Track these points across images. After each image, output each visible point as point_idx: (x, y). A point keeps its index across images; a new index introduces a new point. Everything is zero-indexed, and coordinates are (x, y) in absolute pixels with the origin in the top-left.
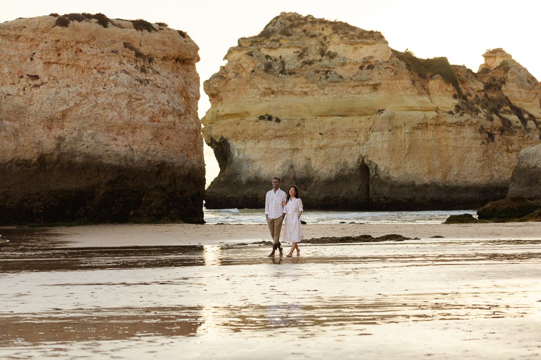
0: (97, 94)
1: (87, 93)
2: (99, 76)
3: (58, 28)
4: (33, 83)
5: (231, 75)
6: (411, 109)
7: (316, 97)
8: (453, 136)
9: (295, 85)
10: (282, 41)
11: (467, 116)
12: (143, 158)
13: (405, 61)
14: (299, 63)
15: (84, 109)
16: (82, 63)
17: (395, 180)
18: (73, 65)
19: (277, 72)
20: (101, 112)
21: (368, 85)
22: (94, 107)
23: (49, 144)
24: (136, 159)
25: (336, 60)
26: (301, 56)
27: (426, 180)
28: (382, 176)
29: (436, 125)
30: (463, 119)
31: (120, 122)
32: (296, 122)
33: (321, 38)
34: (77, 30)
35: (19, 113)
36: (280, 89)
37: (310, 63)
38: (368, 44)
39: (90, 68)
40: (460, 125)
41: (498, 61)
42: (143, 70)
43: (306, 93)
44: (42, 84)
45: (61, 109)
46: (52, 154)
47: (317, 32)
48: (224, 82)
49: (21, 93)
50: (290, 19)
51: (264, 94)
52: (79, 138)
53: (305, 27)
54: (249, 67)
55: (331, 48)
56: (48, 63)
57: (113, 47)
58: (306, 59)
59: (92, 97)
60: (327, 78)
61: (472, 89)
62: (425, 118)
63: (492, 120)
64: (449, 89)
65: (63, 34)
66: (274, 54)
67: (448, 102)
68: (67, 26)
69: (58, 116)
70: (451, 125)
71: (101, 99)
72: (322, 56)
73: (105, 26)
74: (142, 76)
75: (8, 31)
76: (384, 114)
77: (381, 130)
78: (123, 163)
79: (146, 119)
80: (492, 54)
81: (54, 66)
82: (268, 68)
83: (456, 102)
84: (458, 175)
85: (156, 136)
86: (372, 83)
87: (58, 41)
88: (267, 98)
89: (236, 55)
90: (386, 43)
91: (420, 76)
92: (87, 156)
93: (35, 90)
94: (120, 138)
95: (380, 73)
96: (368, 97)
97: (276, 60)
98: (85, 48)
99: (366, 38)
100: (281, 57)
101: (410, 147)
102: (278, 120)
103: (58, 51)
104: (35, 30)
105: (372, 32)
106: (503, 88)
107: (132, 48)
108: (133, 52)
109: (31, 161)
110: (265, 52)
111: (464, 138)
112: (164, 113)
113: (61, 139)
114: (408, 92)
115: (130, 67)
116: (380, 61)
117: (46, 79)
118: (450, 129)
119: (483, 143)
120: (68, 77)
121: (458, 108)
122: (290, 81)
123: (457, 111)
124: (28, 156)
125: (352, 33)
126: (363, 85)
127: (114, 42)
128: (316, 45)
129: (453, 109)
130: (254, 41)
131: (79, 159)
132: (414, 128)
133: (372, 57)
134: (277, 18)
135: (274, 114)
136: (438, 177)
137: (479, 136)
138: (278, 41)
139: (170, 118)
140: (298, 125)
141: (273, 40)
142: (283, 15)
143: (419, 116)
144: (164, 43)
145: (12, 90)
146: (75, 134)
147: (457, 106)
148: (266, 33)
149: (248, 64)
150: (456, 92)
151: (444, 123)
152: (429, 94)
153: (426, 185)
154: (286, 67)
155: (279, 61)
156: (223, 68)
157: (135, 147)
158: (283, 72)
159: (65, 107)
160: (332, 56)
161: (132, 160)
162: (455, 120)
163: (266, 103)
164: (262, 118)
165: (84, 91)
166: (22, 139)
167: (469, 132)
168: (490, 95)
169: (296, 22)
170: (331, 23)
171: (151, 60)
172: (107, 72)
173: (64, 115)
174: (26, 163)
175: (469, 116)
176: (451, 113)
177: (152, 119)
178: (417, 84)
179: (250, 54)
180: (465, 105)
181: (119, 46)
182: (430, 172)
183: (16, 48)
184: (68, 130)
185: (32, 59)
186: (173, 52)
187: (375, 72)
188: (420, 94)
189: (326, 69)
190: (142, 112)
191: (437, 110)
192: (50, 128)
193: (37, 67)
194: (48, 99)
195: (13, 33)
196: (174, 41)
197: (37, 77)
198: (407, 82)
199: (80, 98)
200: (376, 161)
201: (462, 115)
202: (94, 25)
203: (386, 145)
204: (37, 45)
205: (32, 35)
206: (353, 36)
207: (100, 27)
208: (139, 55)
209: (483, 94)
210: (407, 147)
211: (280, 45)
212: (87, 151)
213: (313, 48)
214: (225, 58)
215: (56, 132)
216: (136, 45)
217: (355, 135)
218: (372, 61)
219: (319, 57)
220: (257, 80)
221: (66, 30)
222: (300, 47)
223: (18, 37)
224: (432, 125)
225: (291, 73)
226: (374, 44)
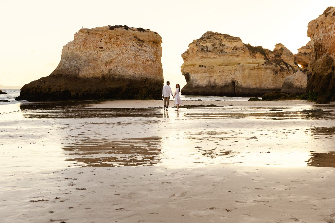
0: (123, 54)
1: (120, 54)
2: (124, 47)
3: (110, 30)
4: (101, 50)
5: (190, 52)
6: (249, 63)
7: (218, 59)
8: (263, 72)
9: (211, 55)
10: (207, 41)
11: (268, 66)
12: (139, 77)
13: (248, 47)
14: (213, 48)
15: (119, 59)
16: (118, 43)
17: (243, 86)
18: (115, 44)
19: (205, 51)
20: (124, 60)
21: (235, 55)
22: (122, 58)
23: (106, 71)
24: (137, 77)
25: (225, 47)
26: (213, 46)
27: (254, 87)
28: (239, 85)
29: (258, 68)
30: (267, 66)
31: (131, 64)
32: (211, 68)
33: (220, 40)
34: (117, 31)
35: (95, 60)
36: (206, 56)
37: (216, 48)
38: (235, 41)
39: (121, 45)
40: (266, 68)
41: (280, 47)
42: (140, 46)
43: (215, 58)
44: (104, 50)
45: (110, 59)
46: (107, 75)
47: (219, 38)
48: (188, 54)
49: (97, 53)
50: (210, 33)
51: (201, 58)
52: (116, 70)
53: (215, 36)
54: (196, 49)
55: (223, 43)
56: (106, 43)
57: (130, 37)
58: (215, 46)
59: (121, 55)
60: (222, 53)
61: (270, 57)
62: (254, 66)
63: (277, 67)
64: (262, 56)
65: (112, 33)
66: (204, 45)
67: (262, 61)
68: (113, 30)
69: (109, 61)
70: (263, 68)
71: (125, 56)
72: (220, 45)
73: (127, 30)
74: (140, 48)
75: (93, 32)
76: (240, 65)
77: (239, 70)
78: (132, 78)
79: (141, 63)
80: (278, 45)
81: (108, 44)
82: (202, 49)
83: (265, 61)
84: (265, 85)
85: (144, 69)
86: (237, 54)
87: (110, 35)
88: (202, 59)
89: (192, 45)
90: (242, 41)
91: (253, 52)
92: (119, 76)
93: (101, 52)
94: (131, 69)
96: (235, 59)
97: (205, 47)
98: (120, 38)
99: (235, 39)
100: (207, 46)
101: (249, 76)
102: (205, 67)
103: (110, 38)
104: (102, 31)
105: (237, 38)
106: (281, 56)
107: (137, 38)
108: (137, 39)
109: (99, 77)
110: (201, 44)
111: (267, 73)
112: (148, 61)
113: (110, 70)
114: (249, 57)
115: (136, 44)
116: (239, 47)
117: (105, 49)
118: (263, 70)
119: (274, 74)
120: (113, 48)
121: (265, 63)
122: (210, 54)
123: (265, 64)
124: (98, 76)
125: (230, 38)
126: (234, 55)
127: (130, 35)
128: (218, 42)
129: (264, 63)
130: (198, 41)
131: (116, 77)
132: (250, 70)
133: (237, 46)
134: (206, 33)
135: (204, 65)
136: (258, 86)
137: (272, 72)
138: (206, 41)
139: (150, 62)
140: (212, 68)
141: (204, 40)
142: (208, 32)
143: (252, 65)
144: (149, 36)
145: (93, 52)
146: (115, 68)
147: (265, 62)
148: (202, 38)
149: (196, 48)
150: (265, 58)
151: (261, 68)
152: (255, 58)
153: (254, 88)
154: (208, 49)
155: (206, 47)
156: (188, 50)
157: (137, 73)
158: (207, 51)
159: (112, 58)
160: (223, 46)
161: (135, 77)
162: (265, 67)
163: (201, 61)
164: (200, 66)
165: (119, 53)
166: (96, 70)
167: (269, 71)
168: (277, 59)
169: (212, 35)
170: (223, 35)
171: (143, 42)
172: (127, 46)
173: (111, 61)
174: (98, 78)
175: (269, 65)
176: (263, 64)
177: (143, 63)
178: (252, 55)
179: (197, 45)
180: (268, 62)
181: (132, 37)
182: (255, 84)
183: (96, 38)
184: (113, 67)
185: (101, 41)
186: (152, 39)
187: (238, 51)
188: (253, 58)
189: (221, 50)
190: (139, 60)
191: (258, 63)
192: (106, 66)
193: (103, 44)
194: (106, 55)
195: (94, 32)
196: (152, 35)
197: (102, 48)
198: (248, 54)
199: (117, 55)
200: (237, 80)
201: (266, 65)
202: (123, 29)
203: (241, 75)
204: (103, 36)
205: (101, 33)
206: (230, 39)
207: (125, 30)
208: (139, 40)
209: (274, 58)
210: (248, 76)
211: (206, 42)
212: (119, 74)
213: (217, 43)
214: (189, 46)
215: (109, 67)
216: (138, 37)
217: (231, 72)
218: (237, 47)
219: (219, 46)
220: (198, 54)
221: (113, 31)
222: (213, 43)
223: (96, 34)
224: (256, 68)
225: (210, 51)
226: (237, 41)
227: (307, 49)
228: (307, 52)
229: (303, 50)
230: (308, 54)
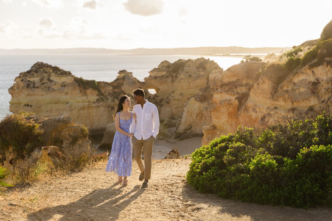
5: (16, 88)
6: (79, 102)
7: (46, 97)
8: (95, 111)
9: (38, 92)
10: (35, 75)
11: (101, 103)
13: (78, 83)
14: (40, 84)
19: (32, 87)
21: (64, 93)
25: (52, 83)
26: (41, 80)
29: (88, 107)
30: (99, 104)
32: (38, 106)
33: (49, 73)
36: (33, 94)
37: (44, 84)
38: (64, 77)
40: (98, 107)
41: (123, 75)
43: (43, 95)
47: (48, 71)
48: (13, 91)
50: (39, 65)
51: (27, 96)
53: (44, 68)
54: (22, 85)
55: (52, 78)
58: (43, 82)
60: (49, 90)
61: (107, 90)
62: (84, 105)
63: (114, 101)
64: (95, 92)
66: (32, 80)
67: (94, 98)
70: (94, 107)
72: (48, 81)
76: (68, 104)
77: (67, 111)
82: (28, 86)
83: (98, 97)
84: (97, 125)
86: (65, 92)
88: (28, 97)
89: (18, 80)
91: (84, 88)
95: (68, 88)
96: (64, 97)
97: (32, 82)
99: (63, 74)
100: (34, 81)
101: (78, 117)
102: (31, 106)
106: (122, 87)
110: (28, 79)
111: (100, 111)
114: (78, 95)
116: (69, 83)
118: (94, 109)
119: (109, 112)
121: (98, 100)
122: (37, 91)
126: (62, 93)
128: (47, 76)
129: (95, 101)
130: (25, 74)
132: (79, 110)
133: (66, 82)
134: (35, 64)
135: (30, 104)
137: (107, 109)
138: (33, 75)
140: (39, 107)
141: (31, 75)
143: (81, 104)
149: (22, 84)
150: (98, 93)
151: (92, 107)
152: (86, 95)
154: (35, 85)
156: (14, 85)
158: (34, 87)
160: (51, 81)
162: (96, 105)
163: (28, 99)
164: (25, 105)
167: (102, 109)
168: (115, 90)
169: (41, 66)
170: (53, 67)
175: (102, 103)
176: (94, 103)
178: (82, 91)
179: (22, 80)
180: (102, 97)
187: (66, 88)
188: (83, 95)
189: (49, 86)
191: (89, 102)
198: (78, 91)
201: (99, 103)
209: (112, 91)
210: (76, 117)
211: (34, 76)
213: (46, 78)
214: (15, 81)
217: (59, 111)
218: (65, 84)
219: (47, 81)
220: (24, 90)
222: (41, 77)
224: (86, 108)
225: (37, 87)
226: (66, 77)
227: (157, 71)
228: (157, 76)
229: (154, 73)
230: (158, 78)
